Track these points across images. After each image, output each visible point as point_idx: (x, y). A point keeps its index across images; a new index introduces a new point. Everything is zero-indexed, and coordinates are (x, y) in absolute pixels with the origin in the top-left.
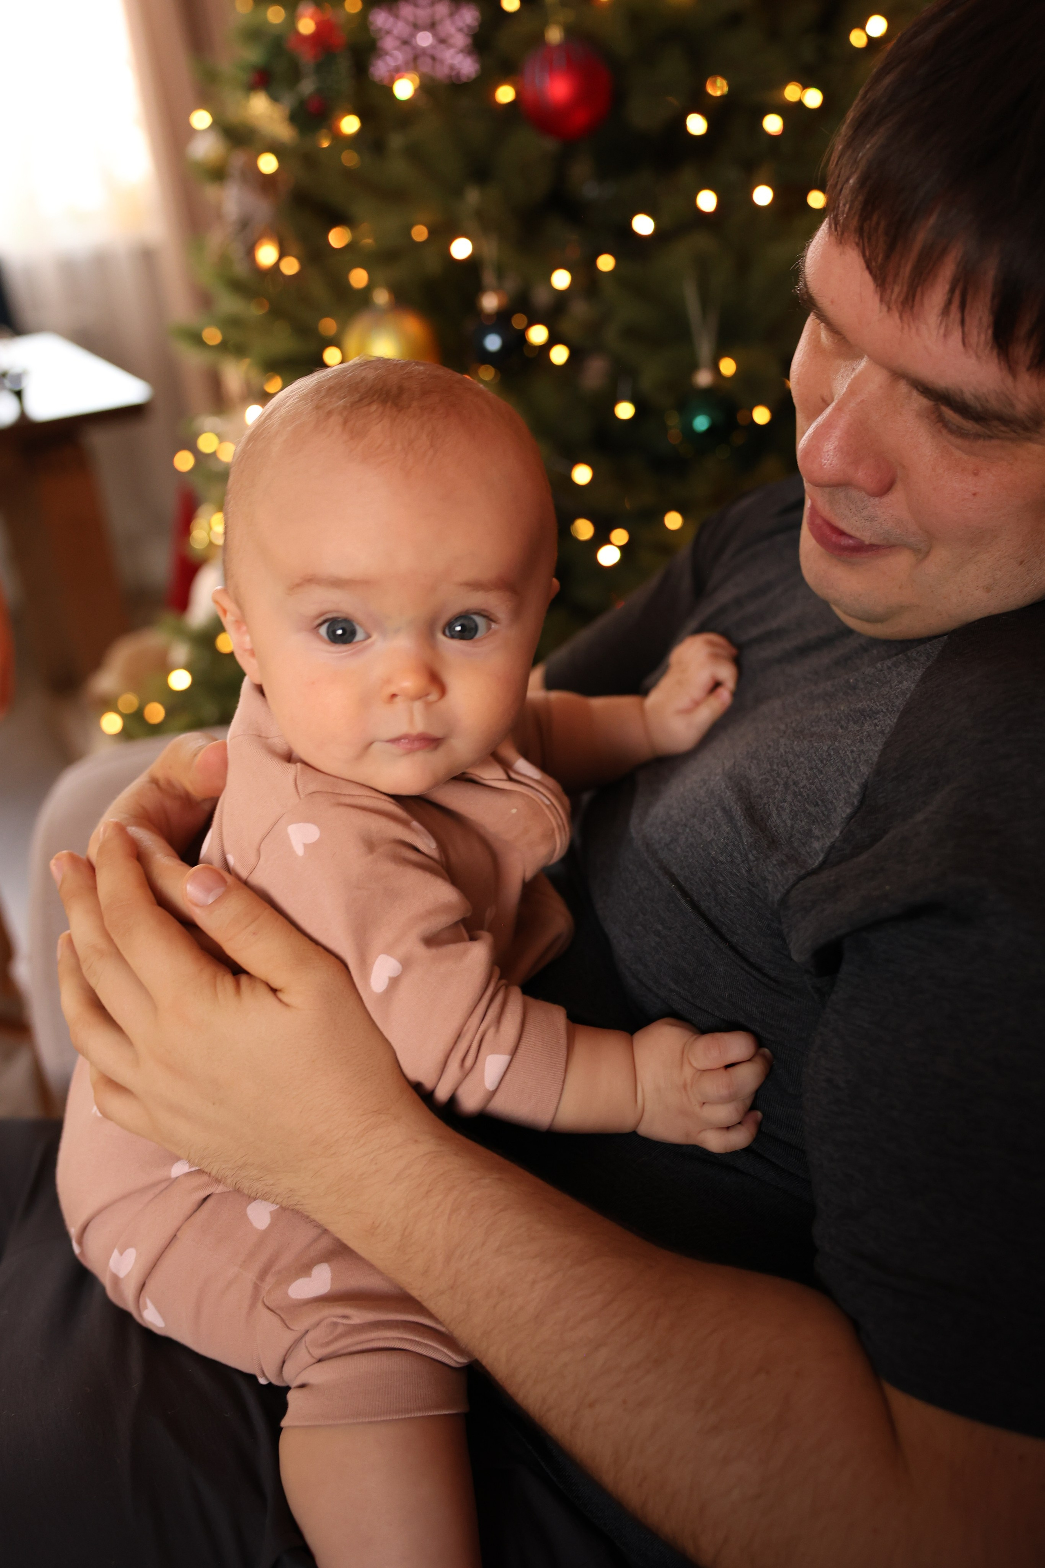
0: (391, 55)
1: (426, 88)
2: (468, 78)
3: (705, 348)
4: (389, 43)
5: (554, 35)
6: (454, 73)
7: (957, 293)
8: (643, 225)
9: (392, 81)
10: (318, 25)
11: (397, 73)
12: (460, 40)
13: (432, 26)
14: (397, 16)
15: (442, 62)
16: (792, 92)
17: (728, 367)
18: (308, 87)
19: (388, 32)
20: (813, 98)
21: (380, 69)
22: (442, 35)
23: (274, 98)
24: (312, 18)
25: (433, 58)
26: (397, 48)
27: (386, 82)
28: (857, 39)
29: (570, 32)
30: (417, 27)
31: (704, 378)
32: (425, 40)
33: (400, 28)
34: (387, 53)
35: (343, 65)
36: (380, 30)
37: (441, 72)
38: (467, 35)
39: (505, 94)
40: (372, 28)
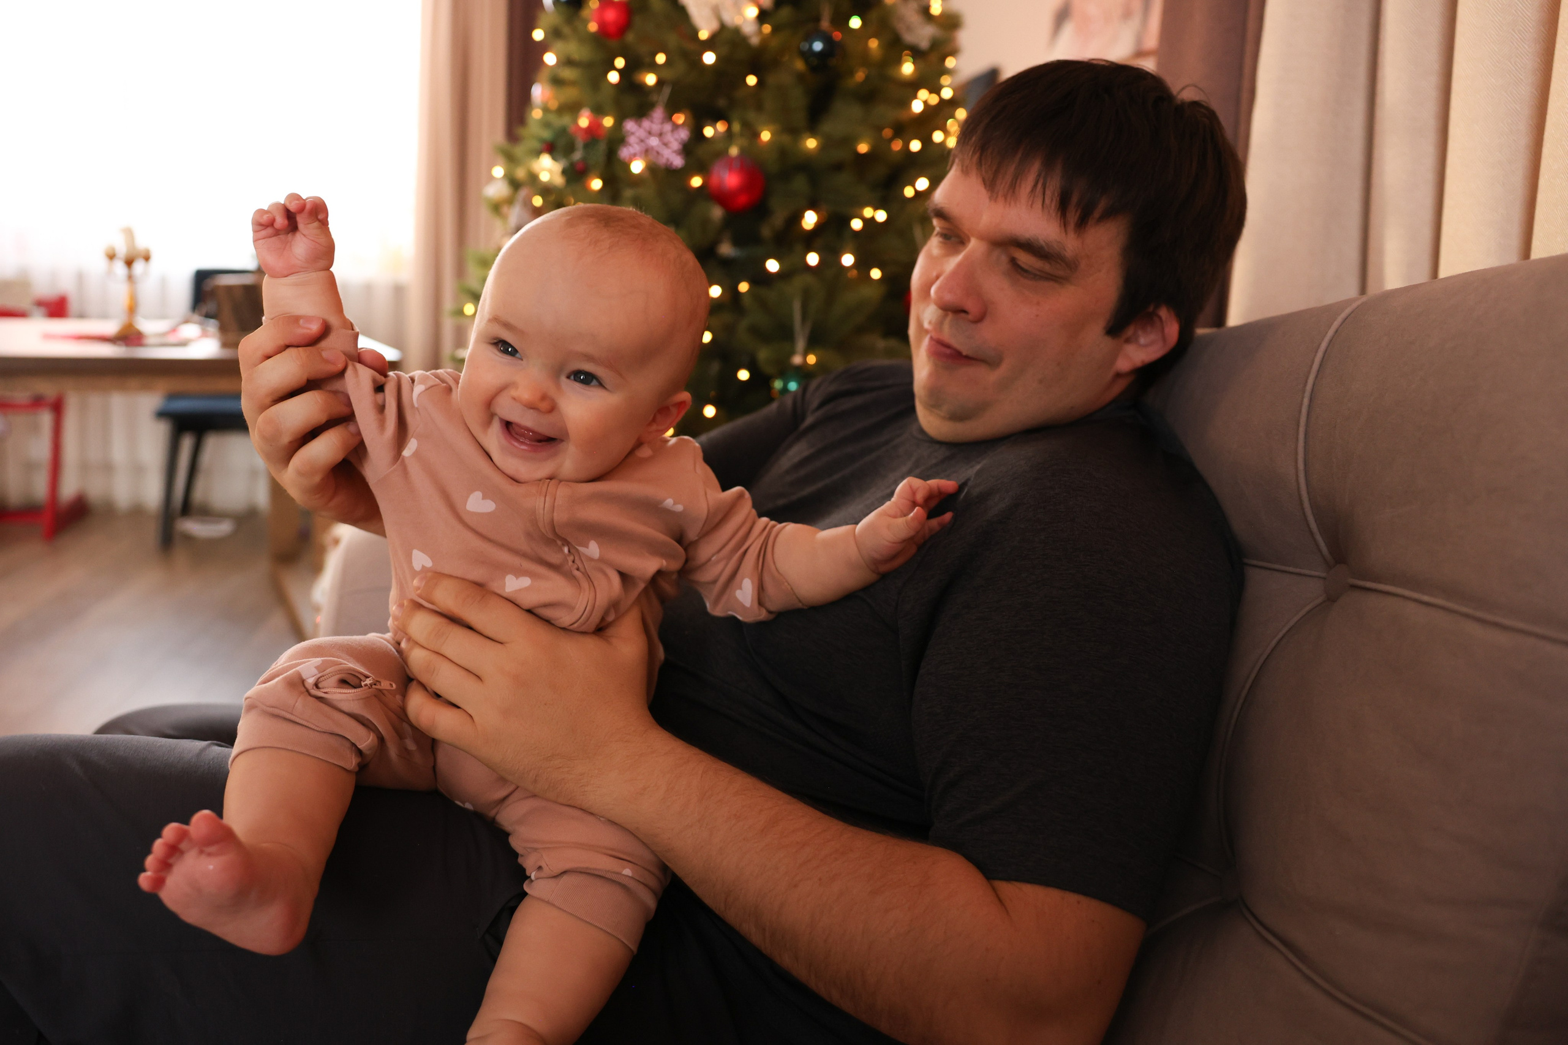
0: (632, 147)
1: (652, 169)
2: (677, 167)
3: (800, 344)
4: (632, 140)
5: (734, 151)
6: (669, 163)
7: (1040, 185)
8: (773, 266)
9: (631, 162)
10: (590, 123)
11: (634, 156)
12: (676, 145)
13: (660, 135)
14: (640, 126)
15: (662, 156)
16: (868, 212)
17: (812, 359)
18: (577, 156)
19: (633, 134)
20: (881, 216)
21: (624, 153)
22: (666, 140)
23: (554, 158)
24: (588, 118)
25: (658, 153)
26: (637, 143)
27: (627, 160)
28: (909, 192)
29: (743, 151)
30: (650, 133)
31: (797, 360)
32: (654, 142)
33: (641, 133)
34: (630, 145)
35: (602, 147)
36: (629, 131)
37: (662, 161)
38: (680, 143)
39: (696, 182)
40: (624, 130)
